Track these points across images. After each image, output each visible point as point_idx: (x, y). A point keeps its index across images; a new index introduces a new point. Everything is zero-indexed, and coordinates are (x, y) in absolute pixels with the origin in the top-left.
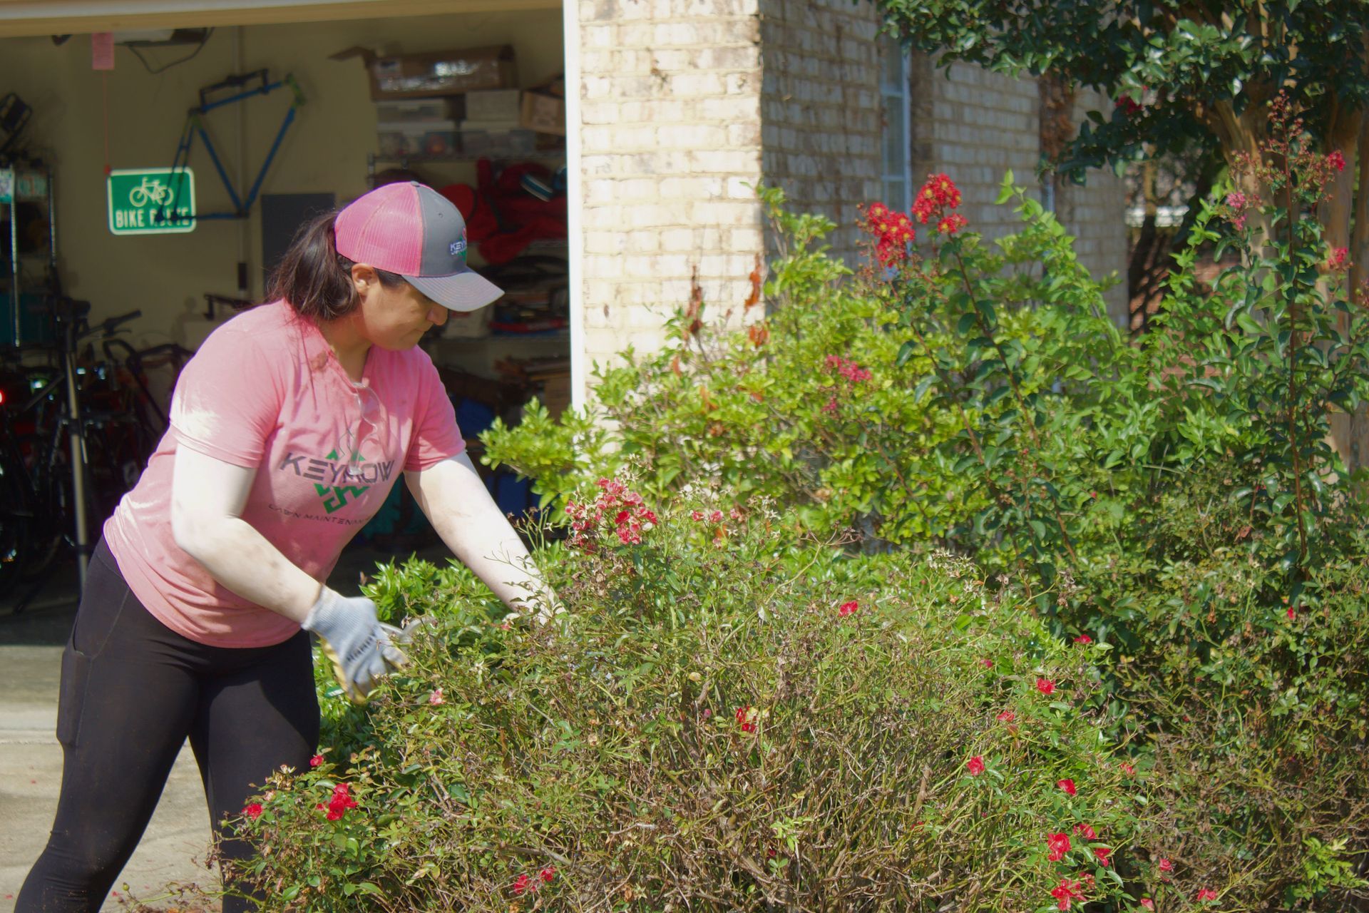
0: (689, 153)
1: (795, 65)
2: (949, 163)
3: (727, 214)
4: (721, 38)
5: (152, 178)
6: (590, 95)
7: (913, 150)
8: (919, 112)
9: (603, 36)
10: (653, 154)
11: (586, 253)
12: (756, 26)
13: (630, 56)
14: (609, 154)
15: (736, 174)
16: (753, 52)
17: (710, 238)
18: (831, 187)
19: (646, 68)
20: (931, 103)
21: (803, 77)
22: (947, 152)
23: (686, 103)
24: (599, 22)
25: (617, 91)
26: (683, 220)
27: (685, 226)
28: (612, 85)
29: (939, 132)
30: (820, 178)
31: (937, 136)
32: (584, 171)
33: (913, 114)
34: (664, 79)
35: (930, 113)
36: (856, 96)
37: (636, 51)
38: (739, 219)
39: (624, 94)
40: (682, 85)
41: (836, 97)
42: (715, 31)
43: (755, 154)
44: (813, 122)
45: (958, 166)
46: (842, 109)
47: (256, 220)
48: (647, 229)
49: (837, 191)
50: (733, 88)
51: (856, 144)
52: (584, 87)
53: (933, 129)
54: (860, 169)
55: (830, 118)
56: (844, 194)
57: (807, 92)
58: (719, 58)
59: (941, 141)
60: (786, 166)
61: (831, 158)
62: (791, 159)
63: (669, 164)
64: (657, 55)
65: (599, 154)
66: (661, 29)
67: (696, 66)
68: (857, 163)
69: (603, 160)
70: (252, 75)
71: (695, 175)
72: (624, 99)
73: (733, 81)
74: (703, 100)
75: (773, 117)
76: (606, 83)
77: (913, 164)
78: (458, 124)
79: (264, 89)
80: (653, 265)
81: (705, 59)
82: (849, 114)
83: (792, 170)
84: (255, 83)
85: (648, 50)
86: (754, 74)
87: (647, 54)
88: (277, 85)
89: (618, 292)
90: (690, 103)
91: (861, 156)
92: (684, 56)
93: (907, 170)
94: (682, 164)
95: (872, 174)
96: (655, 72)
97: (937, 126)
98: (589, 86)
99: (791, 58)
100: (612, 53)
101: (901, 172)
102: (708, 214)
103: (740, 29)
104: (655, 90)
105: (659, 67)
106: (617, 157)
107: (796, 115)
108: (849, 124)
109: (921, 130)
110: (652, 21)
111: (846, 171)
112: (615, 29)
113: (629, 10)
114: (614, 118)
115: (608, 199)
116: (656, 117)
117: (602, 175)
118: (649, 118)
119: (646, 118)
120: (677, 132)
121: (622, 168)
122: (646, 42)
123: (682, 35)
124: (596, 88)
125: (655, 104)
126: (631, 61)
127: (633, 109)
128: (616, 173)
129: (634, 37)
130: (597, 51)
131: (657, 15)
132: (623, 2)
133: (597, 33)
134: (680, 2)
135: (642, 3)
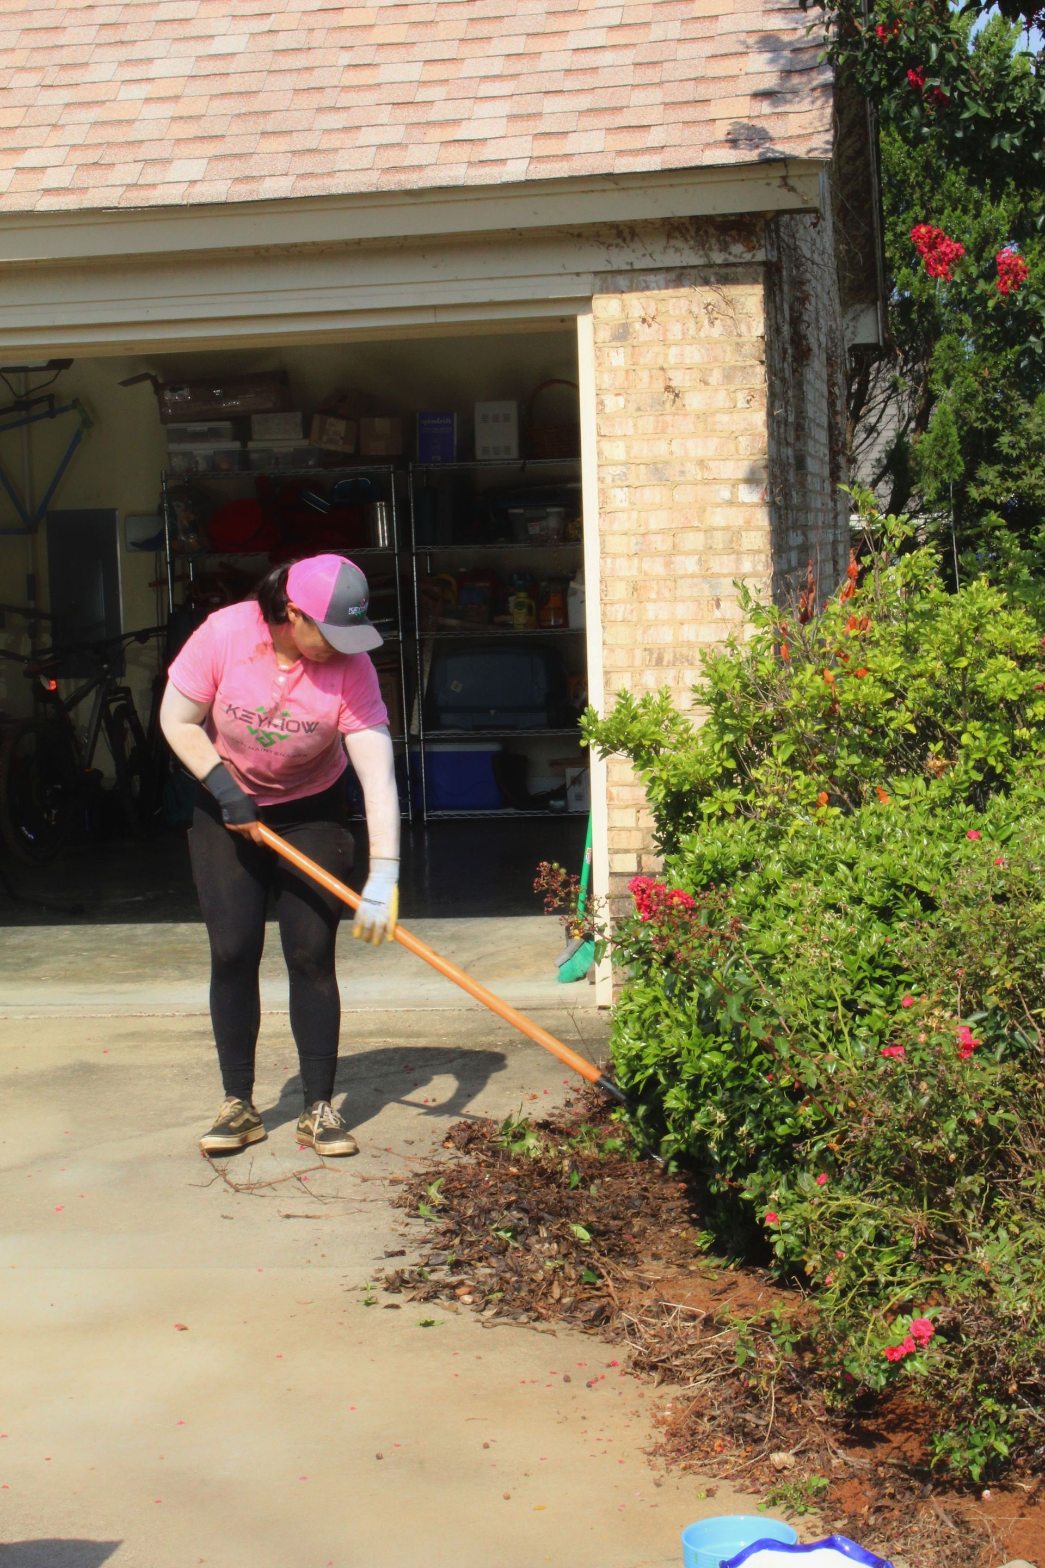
0: (701, 463)
3: (736, 517)
4: (730, 358)
6: (607, 410)
9: (618, 358)
10: (666, 463)
11: (604, 554)
12: (763, 347)
13: (645, 375)
14: (625, 464)
15: (745, 481)
16: (761, 371)
17: (719, 539)
19: (660, 386)
23: (697, 416)
24: (614, 344)
25: (632, 408)
26: (696, 523)
27: (698, 529)
28: (627, 401)
32: (601, 480)
34: (677, 395)
37: (650, 370)
38: (748, 522)
39: (639, 409)
40: (694, 401)
42: (724, 351)
43: (763, 463)
47: (42, 536)
48: (661, 532)
50: (741, 404)
52: (601, 403)
58: (728, 377)
63: (682, 473)
64: (670, 374)
65: (615, 465)
66: (673, 351)
67: (706, 383)
69: (618, 470)
70: (40, 400)
71: (706, 482)
72: (640, 413)
73: (741, 398)
74: (713, 414)
76: (621, 400)
78: (244, 445)
79: (51, 414)
80: (668, 564)
81: (715, 377)
84: (43, 408)
85: (662, 369)
86: (761, 390)
87: (661, 373)
88: (64, 410)
89: (635, 589)
90: (703, 417)
92: (696, 375)
94: (693, 472)
96: (668, 388)
98: (606, 402)
100: (627, 371)
102: (719, 518)
103: (747, 349)
104: (668, 405)
105: (673, 384)
106: (633, 467)
110: (665, 342)
112: (630, 348)
113: (643, 333)
114: (630, 431)
115: (625, 505)
116: (670, 430)
117: (619, 483)
118: (664, 430)
119: (661, 430)
120: (690, 444)
121: (638, 477)
122: (660, 361)
123: (694, 355)
124: (613, 403)
125: (668, 418)
126: (646, 379)
127: (648, 423)
128: (632, 481)
129: (648, 358)
130: (613, 370)
131: (670, 337)
132: (637, 325)
133: (613, 353)
134: (691, 325)
135: (655, 327)
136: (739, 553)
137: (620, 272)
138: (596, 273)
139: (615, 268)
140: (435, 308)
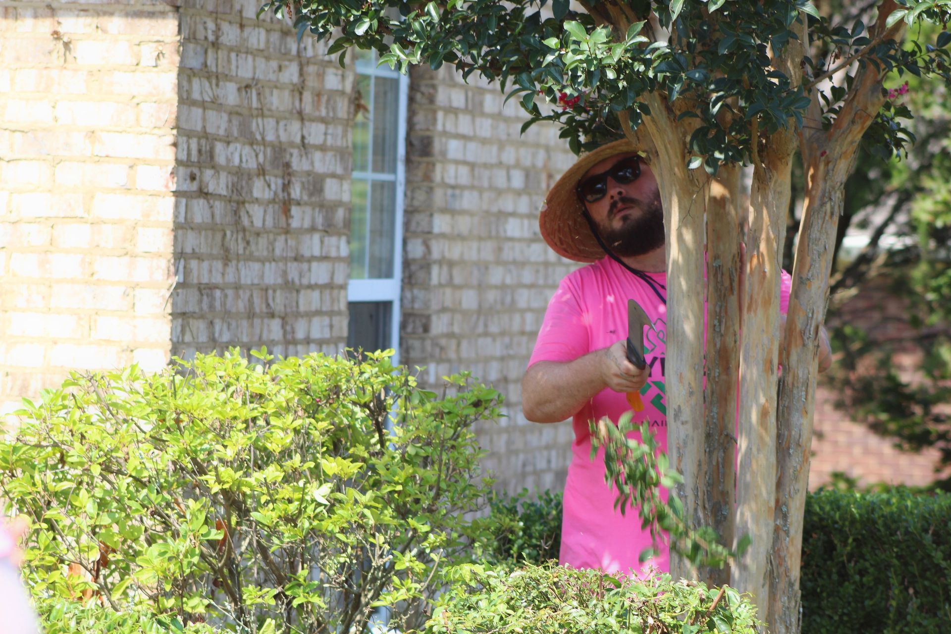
0: (92, 134)
1: (230, 34)
2: (457, 162)
3: (132, 208)
7: (409, 143)
8: (418, 96)
10: (48, 131)
13: (28, 15)
15: (146, 162)
18: (276, 183)
19: (46, 29)
20: (434, 87)
21: (242, 49)
22: (454, 148)
23: (91, 73)
25: (9, 57)
26: (81, 212)
27: (82, 221)
28: (4, 48)
29: (443, 122)
30: (262, 172)
31: (439, 127)
33: (411, 100)
34: (67, 45)
35: (431, 100)
36: (321, 76)
38: (146, 215)
39: (18, 59)
40: (88, 52)
41: (291, 73)
43: (170, 139)
44: (255, 104)
45: (472, 166)
46: (299, 90)
48: (36, 220)
49: (286, 187)
50: (147, 60)
51: (316, 133)
53: (435, 120)
54: (321, 163)
55: (279, 101)
56: (296, 192)
57: (245, 68)
59: (445, 133)
60: (211, 154)
61: (279, 150)
62: (219, 147)
63: (67, 146)
64: (61, 15)
67: (105, 31)
68: (317, 155)
71: (98, 159)
72: (18, 64)
73: (148, 53)
74: (110, 71)
75: (196, 96)
77: (408, 161)
80: (42, 264)
81: (117, 23)
82: (307, 96)
83: (221, 159)
85: (50, 8)
86: (173, 44)
87: (49, 13)
90: (96, 74)
91: (323, 148)
92: (92, 18)
93: (401, 168)
94: (82, 145)
95: (339, 171)
96: (56, 35)
97: (440, 115)
99: (225, 26)
101: (394, 170)
104: (55, 56)
105: (62, 29)
106: (7, 133)
107: (230, 94)
108: (308, 108)
109: (420, 118)
111: (298, 164)
114: (6, 87)
116: (55, 89)
118: (47, 89)
119: (44, 91)
120: (80, 108)
121: (12, 147)
125: (55, 73)
126: (30, 20)
127: (28, 77)
128: (4, 152)
136: (134, 256)
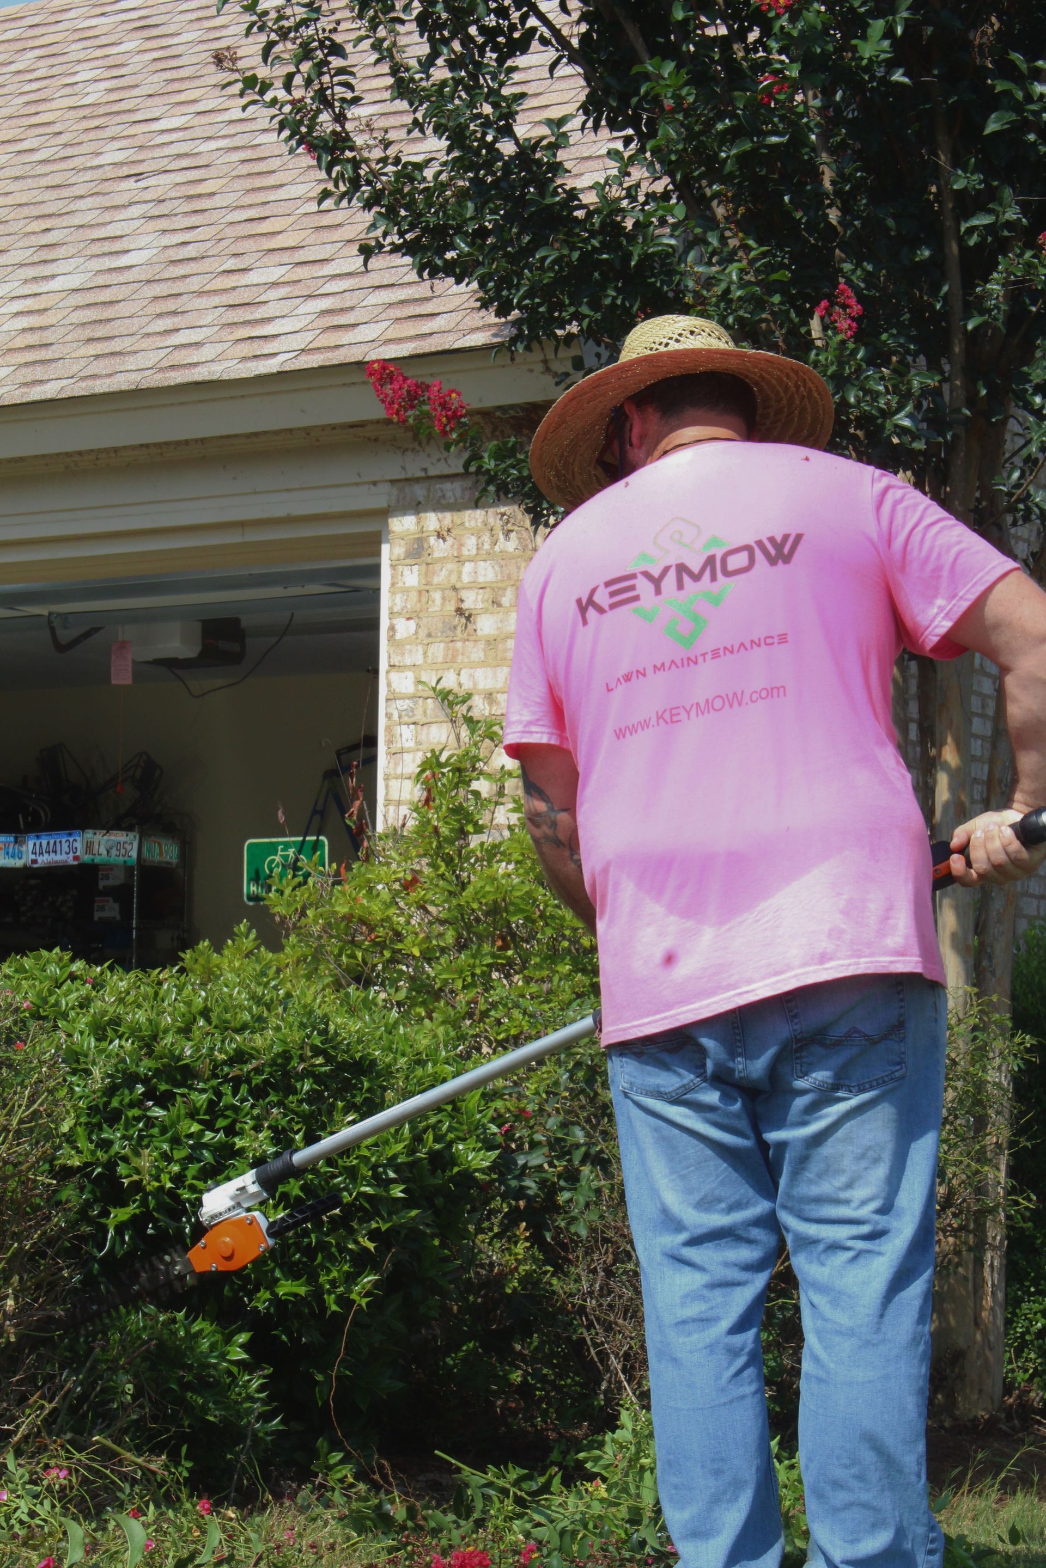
0: (490, 696)
5: (287, 846)
6: (398, 636)
9: (412, 577)
13: (437, 596)
14: (412, 697)
19: (451, 607)
23: (488, 642)
24: (408, 561)
25: (422, 634)
28: (418, 626)
32: (389, 716)
34: (468, 618)
37: (443, 590)
39: (429, 635)
40: (486, 625)
42: (519, 568)
52: (392, 628)
63: (470, 707)
64: (464, 594)
65: (403, 698)
66: (468, 567)
67: (499, 605)
69: (407, 704)
71: (494, 718)
72: (430, 640)
74: (504, 640)
76: (412, 624)
81: (507, 597)
85: (454, 589)
87: (454, 594)
90: (492, 643)
92: (488, 594)
94: (481, 706)
96: (460, 611)
98: (397, 627)
100: (420, 592)
104: (459, 630)
105: (465, 606)
106: (421, 701)
110: (459, 559)
112: (424, 567)
113: (440, 549)
114: (419, 660)
115: (410, 744)
116: (460, 658)
117: (406, 719)
118: (453, 660)
119: (451, 661)
120: (480, 673)
121: (425, 712)
122: (453, 580)
123: (487, 572)
124: (405, 628)
125: (459, 645)
126: (438, 601)
127: (438, 650)
128: (419, 717)
129: (440, 577)
130: (406, 591)
131: (465, 552)
132: (432, 540)
133: (406, 571)
134: (486, 538)
135: (450, 541)
137: (417, 480)
138: (393, 482)
139: (409, 475)
140: (242, 524)
